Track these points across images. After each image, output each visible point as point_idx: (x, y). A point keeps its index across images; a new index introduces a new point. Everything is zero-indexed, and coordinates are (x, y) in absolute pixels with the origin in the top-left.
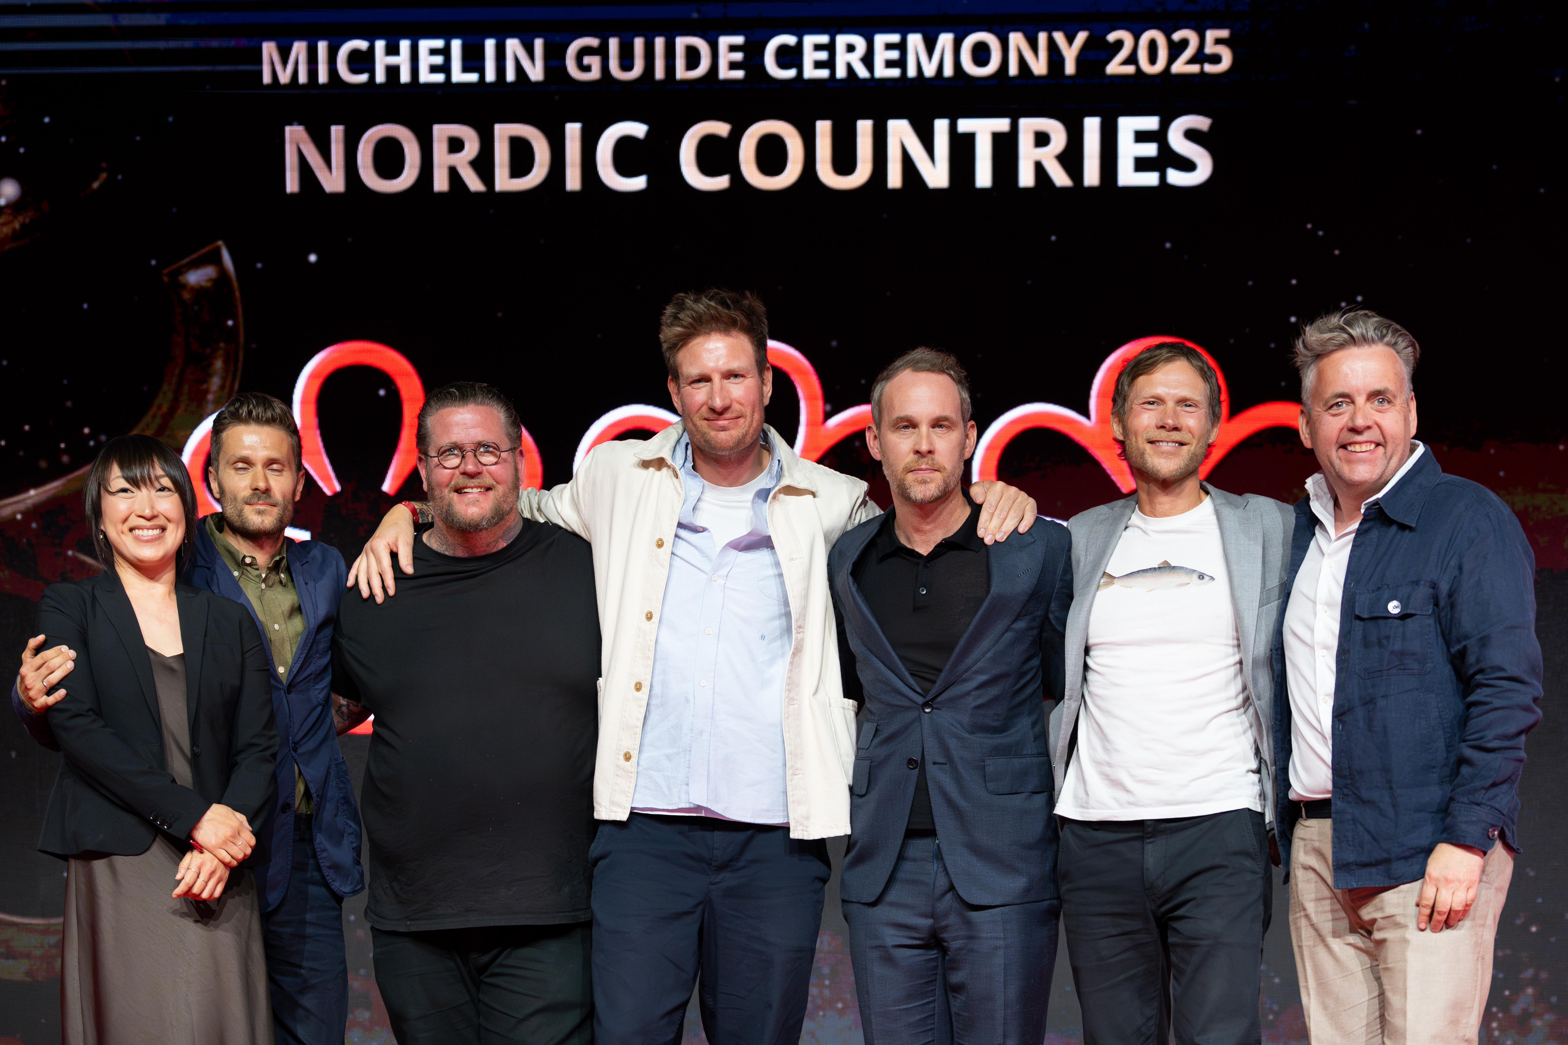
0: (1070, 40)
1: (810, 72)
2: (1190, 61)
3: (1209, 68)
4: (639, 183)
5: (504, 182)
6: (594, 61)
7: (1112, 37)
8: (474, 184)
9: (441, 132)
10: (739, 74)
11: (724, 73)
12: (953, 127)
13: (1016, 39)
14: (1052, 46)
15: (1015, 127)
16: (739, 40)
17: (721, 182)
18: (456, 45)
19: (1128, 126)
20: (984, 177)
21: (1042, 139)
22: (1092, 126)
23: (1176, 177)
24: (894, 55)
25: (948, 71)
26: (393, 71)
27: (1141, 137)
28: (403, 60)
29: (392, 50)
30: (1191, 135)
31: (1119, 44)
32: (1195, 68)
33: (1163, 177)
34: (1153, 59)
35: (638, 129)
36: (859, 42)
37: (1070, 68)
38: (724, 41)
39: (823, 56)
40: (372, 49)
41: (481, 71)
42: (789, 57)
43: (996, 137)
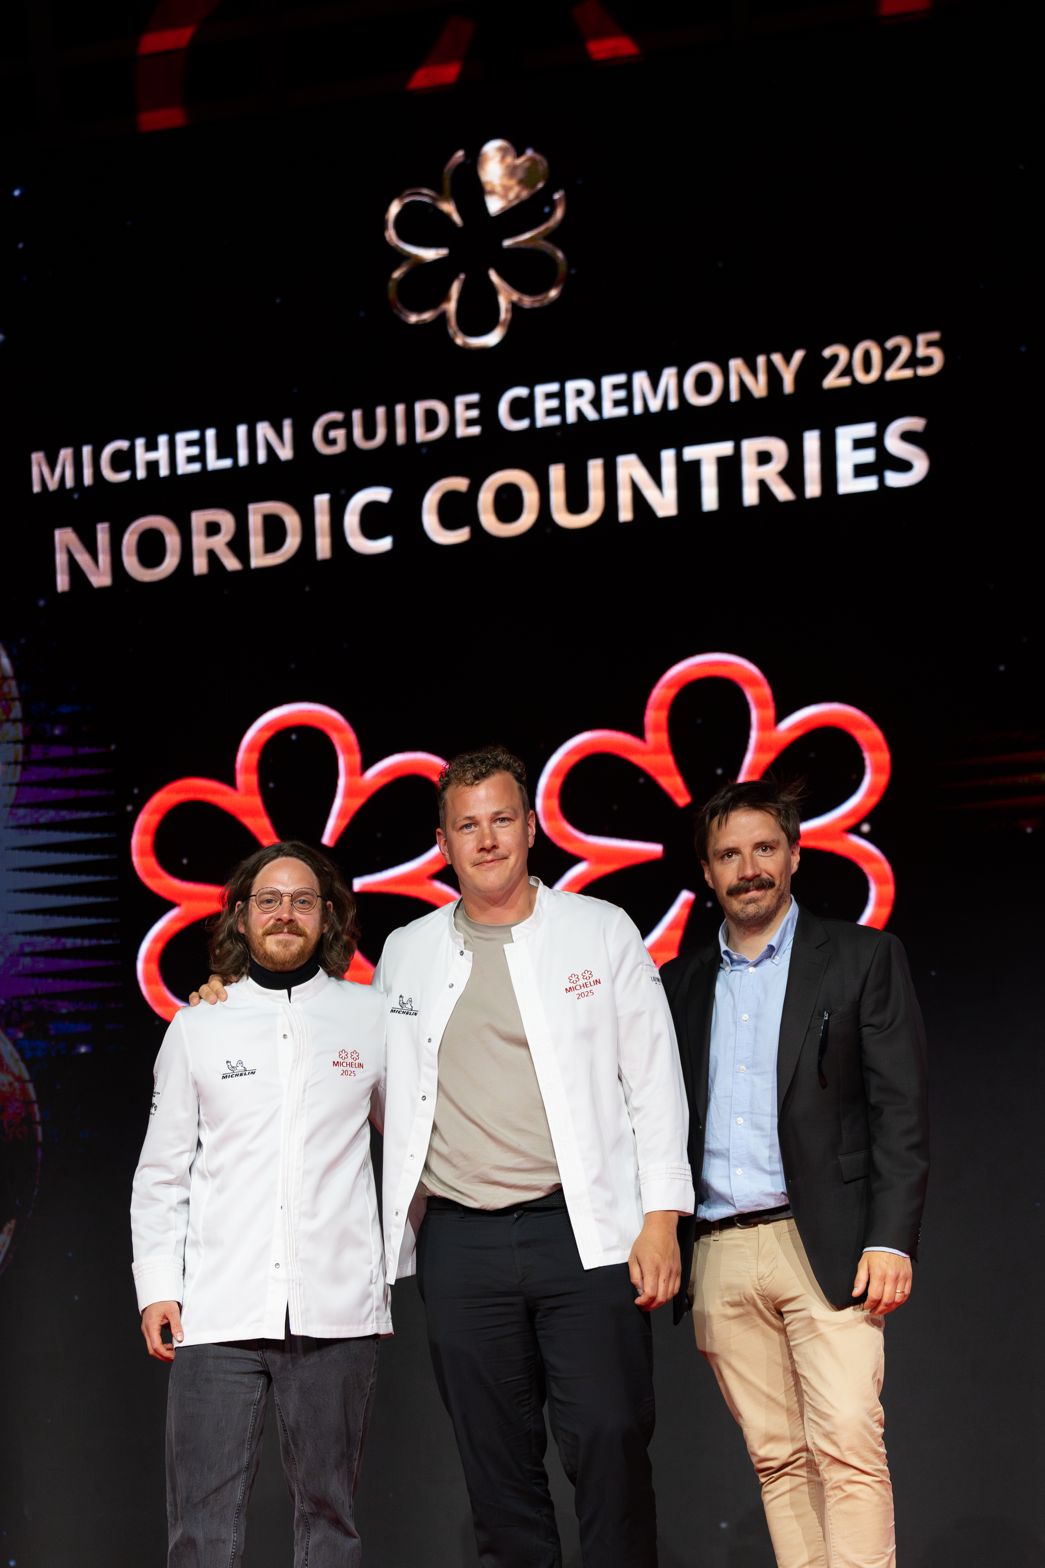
0: (788, 359)
1: (542, 421)
2: (904, 367)
3: (922, 371)
4: (384, 544)
5: (259, 558)
6: (339, 434)
7: (827, 353)
8: (231, 563)
9: (199, 519)
10: (475, 430)
11: (462, 431)
12: (679, 456)
13: (736, 365)
14: (771, 368)
15: (738, 449)
16: (474, 398)
17: (461, 535)
18: (210, 435)
19: (845, 435)
20: (709, 502)
21: (764, 458)
22: (812, 439)
23: (895, 479)
24: (621, 394)
25: (673, 404)
26: (152, 466)
27: (859, 444)
28: (161, 454)
29: (152, 446)
30: (907, 437)
31: (835, 358)
32: (909, 373)
33: (881, 481)
34: (867, 367)
35: (382, 494)
36: (587, 386)
37: (789, 387)
38: (461, 401)
39: (554, 403)
40: (132, 448)
41: (234, 456)
42: (523, 408)
43: (722, 462)
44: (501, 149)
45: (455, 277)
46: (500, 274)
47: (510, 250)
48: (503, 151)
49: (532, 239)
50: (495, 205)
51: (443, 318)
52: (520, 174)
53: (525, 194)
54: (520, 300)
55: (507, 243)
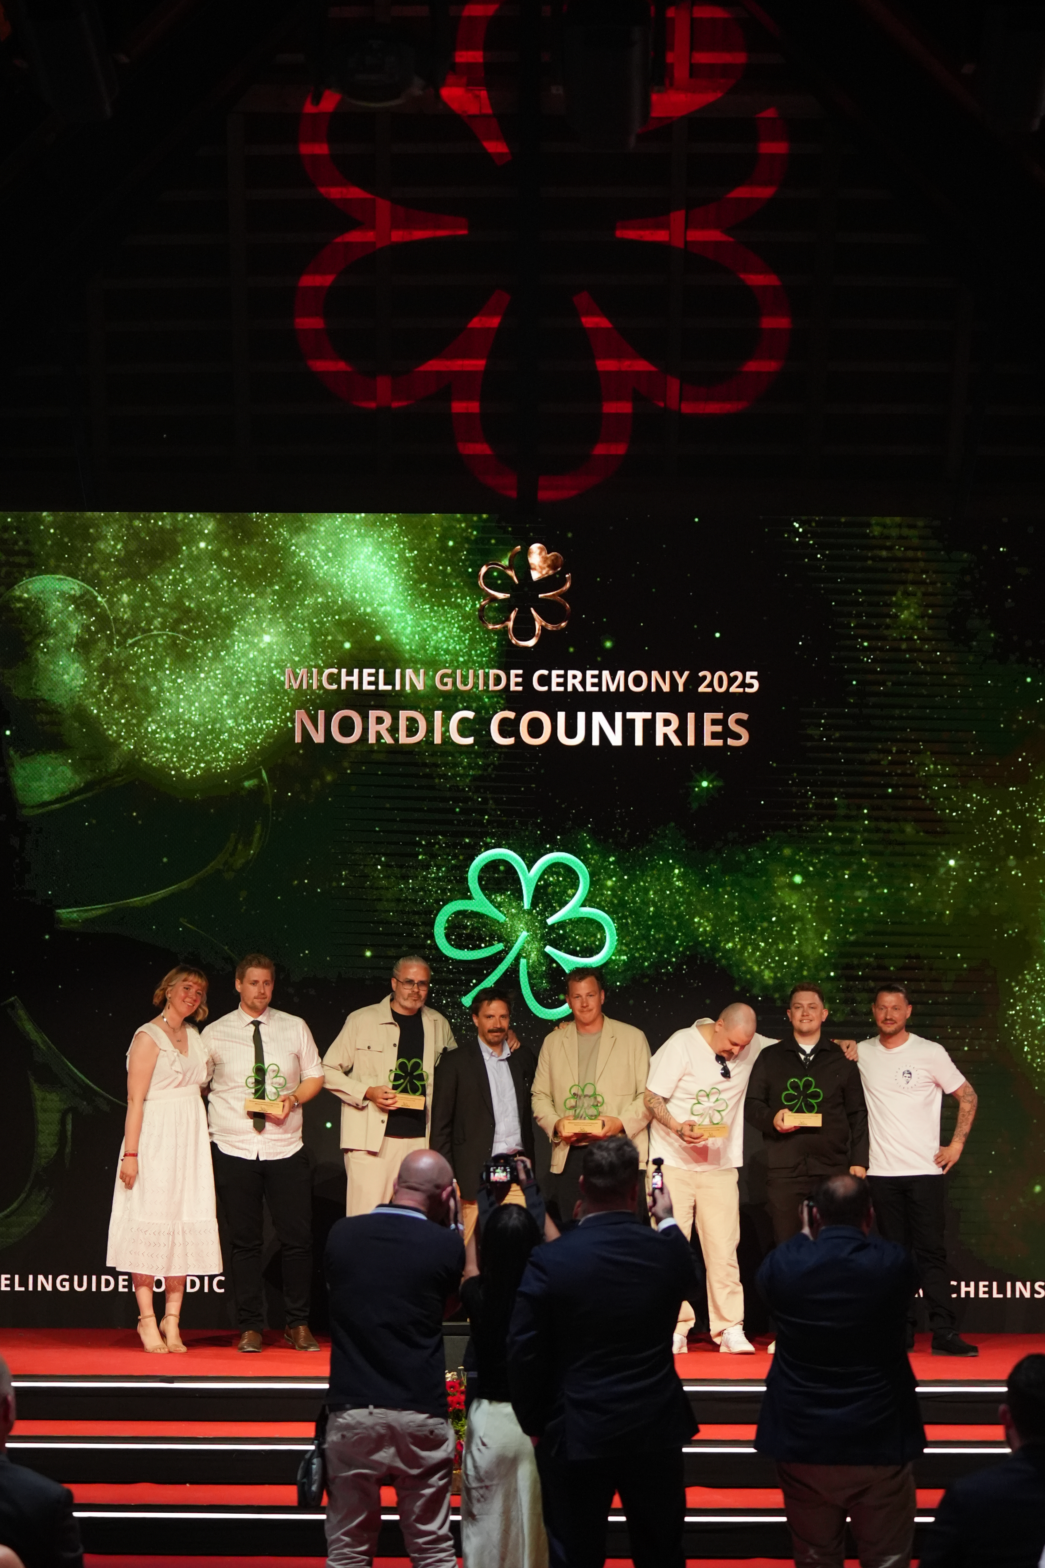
0: (681, 675)
1: (554, 688)
2: (738, 687)
3: (748, 690)
4: (470, 740)
5: (403, 739)
6: (449, 680)
7: (701, 674)
8: (389, 740)
9: (373, 714)
10: (520, 688)
11: (513, 688)
12: (624, 716)
13: (655, 674)
14: (672, 677)
15: (654, 716)
16: (520, 672)
17: (510, 741)
18: (381, 671)
19: (708, 717)
20: (639, 741)
21: (667, 723)
22: (691, 716)
23: (732, 742)
24: (596, 680)
25: (622, 689)
26: (350, 684)
27: (714, 722)
28: (355, 678)
29: (350, 673)
30: (739, 722)
31: (705, 677)
32: (741, 690)
33: (725, 742)
34: (721, 684)
35: (470, 715)
36: (579, 674)
37: (681, 689)
38: (513, 672)
39: (561, 680)
40: (340, 673)
41: (394, 685)
42: (545, 680)
43: (645, 721)
44: (539, 548)
45: (514, 609)
46: (535, 611)
47: (542, 599)
48: (541, 549)
49: (553, 595)
50: (535, 575)
51: (506, 630)
52: (549, 562)
53: (551, 572)
54: (546, 625)
55: (540, 596)
